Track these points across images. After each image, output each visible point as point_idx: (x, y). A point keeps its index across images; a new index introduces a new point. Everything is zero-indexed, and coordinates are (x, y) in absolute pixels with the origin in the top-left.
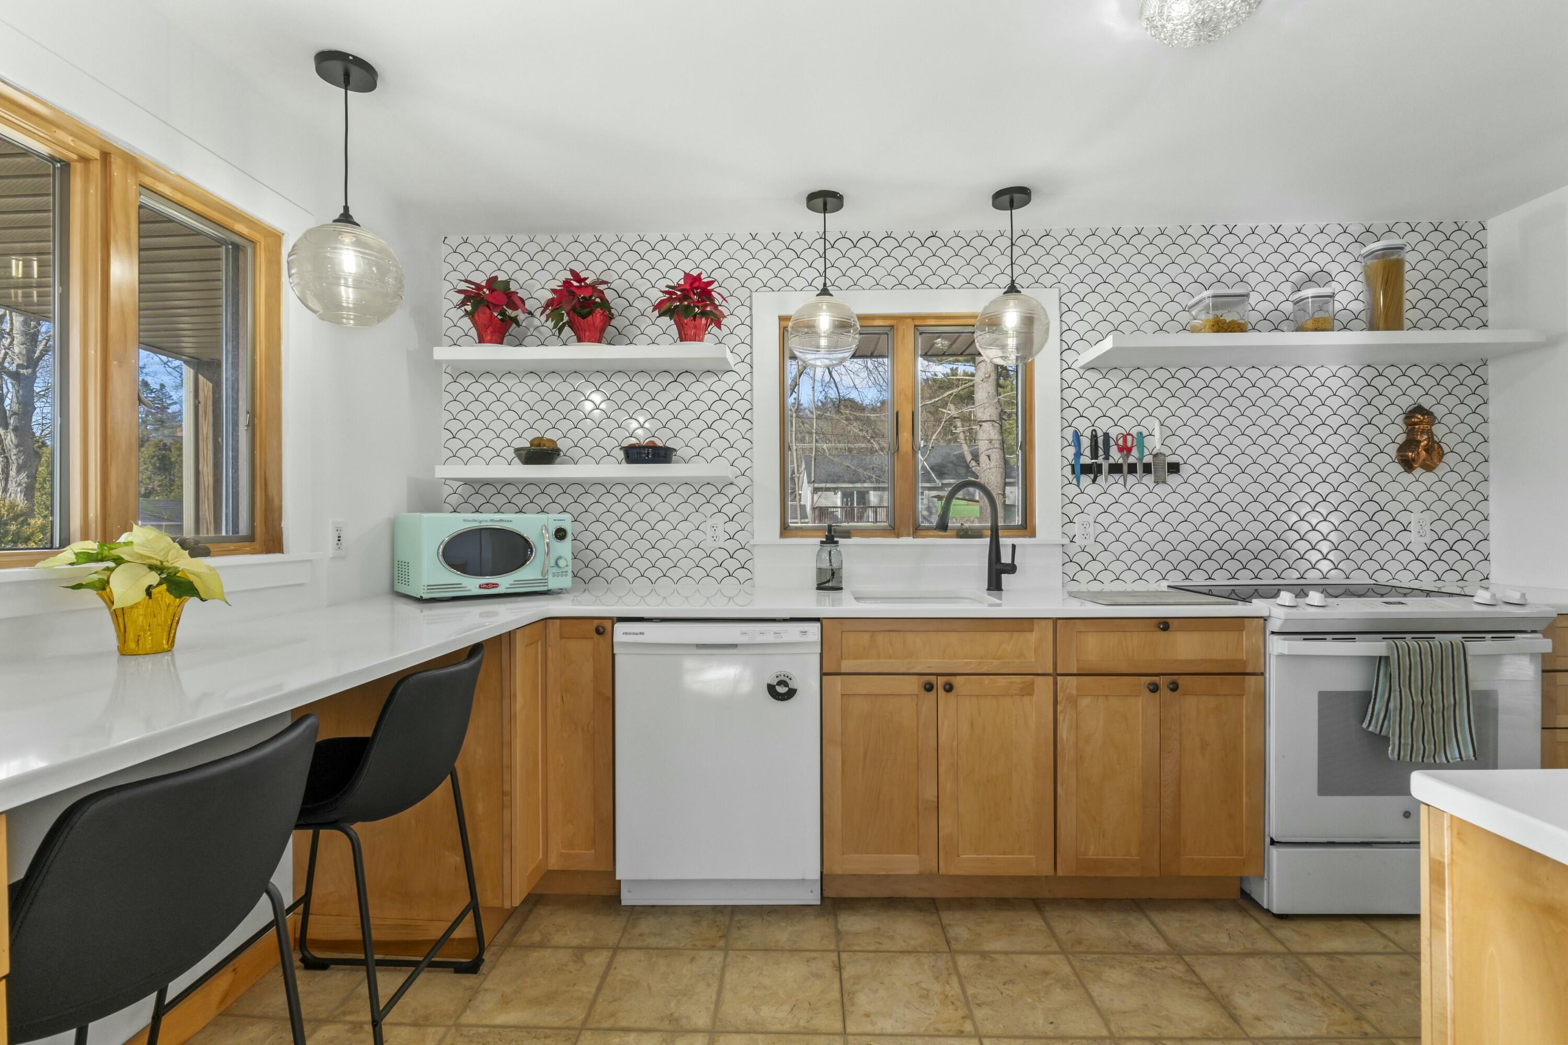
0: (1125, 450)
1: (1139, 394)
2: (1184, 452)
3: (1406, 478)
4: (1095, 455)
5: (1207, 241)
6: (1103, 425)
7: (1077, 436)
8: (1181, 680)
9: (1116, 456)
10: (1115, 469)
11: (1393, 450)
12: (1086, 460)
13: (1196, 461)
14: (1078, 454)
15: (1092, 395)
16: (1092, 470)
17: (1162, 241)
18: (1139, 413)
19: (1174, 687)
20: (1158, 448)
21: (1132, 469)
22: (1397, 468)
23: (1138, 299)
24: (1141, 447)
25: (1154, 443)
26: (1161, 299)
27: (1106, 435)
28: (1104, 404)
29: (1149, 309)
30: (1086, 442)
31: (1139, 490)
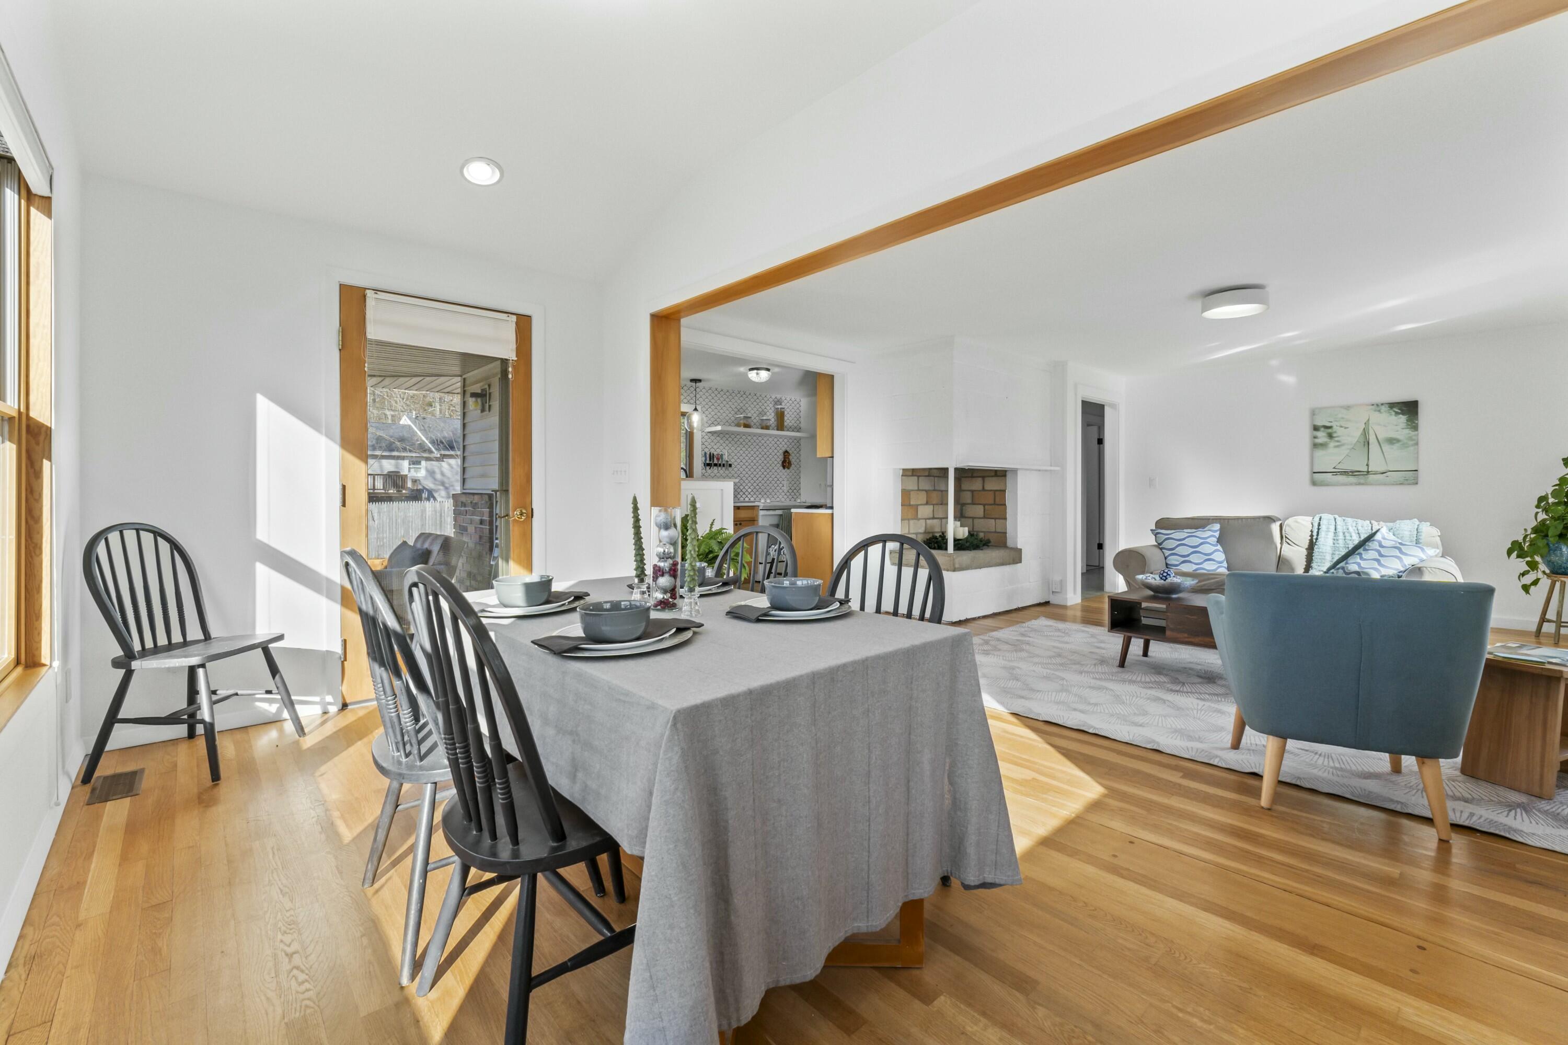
0: (718, 459)
1: (721, 442)
2: (733, 460)
3: (784, 471)
4: (710, 460)
5: (739, 395)
6: (712, 451)
7: (705, 453)
8: (742, 522)
9: (716, 461)
10: (716, 465)
11: (781, 463)
12: (708, 462)
13: (736, 464)
14: (706, 460)
15: (709, 441)
16: (709, 465)
17: (727, 394)
18: (722, 448)
19: (740, 524)
20: (727, 459)
21: (720, 465)
22: (782, 468)
23: (721, 411)
24: (722, 458)
25: (726, 457)
26: (727, 412)
27: (713, 454)
28: (713, 444)
29: (724, 415)
30: (708, 456)
31: (721, 472)
